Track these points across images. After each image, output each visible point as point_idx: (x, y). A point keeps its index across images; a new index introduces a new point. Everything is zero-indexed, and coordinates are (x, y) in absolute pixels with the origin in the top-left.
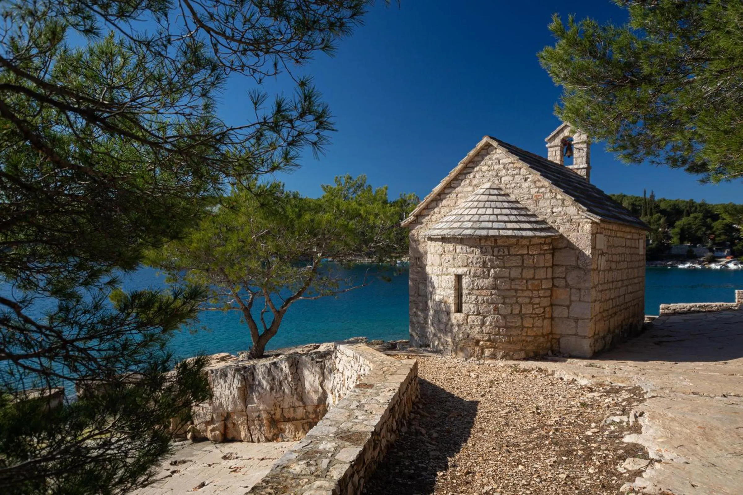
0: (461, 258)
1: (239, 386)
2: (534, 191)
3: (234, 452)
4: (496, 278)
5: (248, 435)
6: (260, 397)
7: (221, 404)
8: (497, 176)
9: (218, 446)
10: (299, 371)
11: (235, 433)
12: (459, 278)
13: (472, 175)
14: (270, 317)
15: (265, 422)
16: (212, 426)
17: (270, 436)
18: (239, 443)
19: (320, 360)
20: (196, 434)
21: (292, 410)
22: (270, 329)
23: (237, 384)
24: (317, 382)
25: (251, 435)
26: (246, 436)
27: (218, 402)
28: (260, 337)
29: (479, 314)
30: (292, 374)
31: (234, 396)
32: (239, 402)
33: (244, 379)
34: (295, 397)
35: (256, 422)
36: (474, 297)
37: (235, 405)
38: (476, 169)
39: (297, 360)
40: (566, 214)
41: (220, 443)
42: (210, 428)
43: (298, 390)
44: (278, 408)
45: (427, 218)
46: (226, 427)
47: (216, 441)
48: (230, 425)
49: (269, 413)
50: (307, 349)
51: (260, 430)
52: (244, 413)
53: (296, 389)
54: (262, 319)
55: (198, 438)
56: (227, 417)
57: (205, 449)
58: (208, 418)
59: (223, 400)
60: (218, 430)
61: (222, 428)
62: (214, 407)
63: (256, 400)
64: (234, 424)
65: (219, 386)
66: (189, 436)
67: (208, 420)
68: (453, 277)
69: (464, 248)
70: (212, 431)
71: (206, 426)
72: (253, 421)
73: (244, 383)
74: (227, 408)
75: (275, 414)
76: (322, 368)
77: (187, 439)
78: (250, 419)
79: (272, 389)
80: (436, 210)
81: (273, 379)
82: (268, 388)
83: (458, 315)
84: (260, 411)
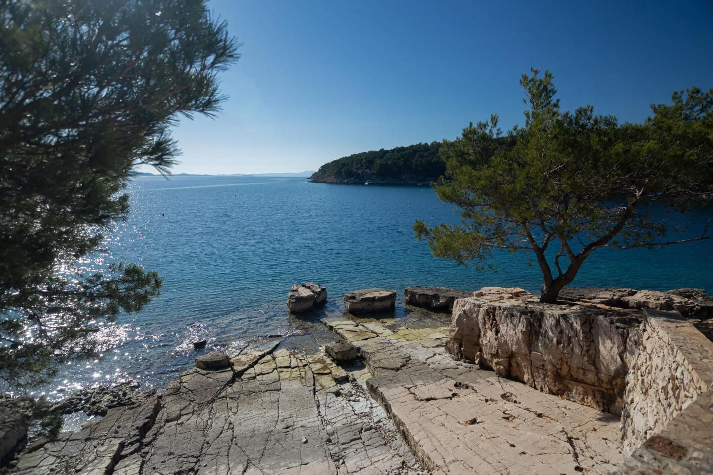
1: (524, 329)
3: (515, 393)
5: (531, 380)
6: (545, 346)
7: (506, 341)
9: (502, 380)
10: (593, 331)
11: (519, 373)
14: (566, 263)
15: (549, 373)
16: (497, 360)
17: (555, 389)
18: (522, 384)
19: (623, 326)
20: (484, 362)
21: (581, 371)
22: (565, 275)
23: (521, 327)
24: (615, 350)
25: (534, 381)
26: (529, 379)
27: (503, 339)
28: (553, 282)
30: (583, 332)
31: (518, 338)
32: (523, 345)
33: (529, 324)
34: (586, 359)
35: (541, 371)
37: (520, 347)
39: (591, 318)
41: (503, 377)
42: (495, 360)
43: (590, 352)
44: (565, 364)
46: (510, 365)
47: (500, 374)
48: (514, 365)
49: (554, 366)
50: (620, 294)
51: (544, 379)
52: (527, 357)
53: (588, 351)
54: (557, 263)
55: (485, 366)
56: (511, 356)
57: (488, 379)
58: (494, 351)
59: (508, 339)
60: (503, 365)
61: (506, 364)
62: (499, 342)
63: (540, 349)
64: (518, 364)
65: (505, 324)
66: (477, 362)
67: (494, 353)
70: (497, 364)
71: (492, 357)
72: (537, 368)
73: (529, 328)
74: (512, 347)
75: (561, 369)
76: (624, 337)
77: (475, 364)
78: (534, 365)
79: (559, 342)
81: (561, 332)
82: (555, 340)
84: (544, 361)
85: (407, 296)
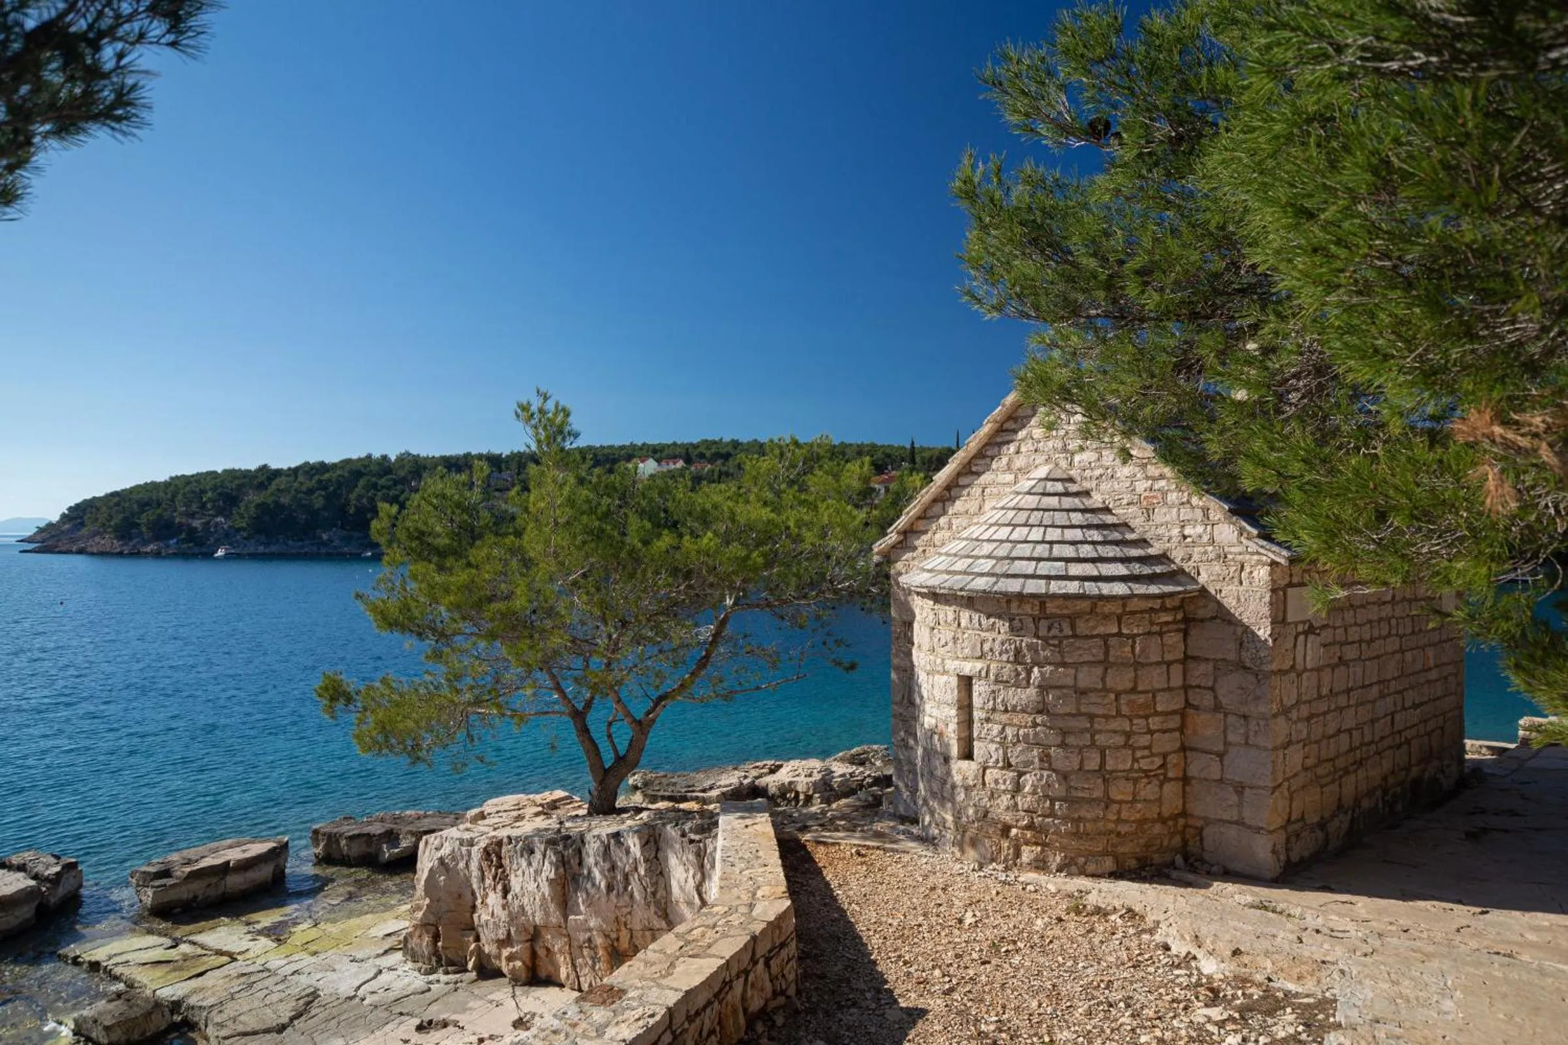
0: (970, 638)
1: (552, 876)
2: (1141, 486)
3: (539, 1012)
4: (1043, 688)
5: (573, 976)
6: (590, 903)
7: (522, 907)
8: (1065, 449)
9: (519, 991)
10: (660, 855)
11: (551, 968)
12: (966, 683)
13: (1012, 448)
14: (624, 735)
15: (601, 953)
16: (509, 949)
18: (557, 989)
19: (697, 837)
20: (485, 962)
21: (648, 934)
22: (625, 756)
23: (548, 871)
24: (691, 884)
25: (578, 977)
26: (568, 976)
27: (516, 902)
28: (606, 772)
29: (1008, 765)
30: (646, 860)
31: (543, 895)
32: (552, 907)
33: (562, 863)
34: (653, 909)
35: (586, 952)
36: (996, 728)
37: (547, 913)
38: (1021, 434)
39: (657, 832)
40: (1212, 541)
41: (524, 985)
42: (506, 952)
43: (658, 896)
44: (623, 928)
45: (925, 537)
46: (534, 955)
47: (516, 981)
48: (541, 952)
49: (607, 936)
51: (593, 967)
52: (562, 930)
53: (654, 894)
54: (610, 736)
55: (487, 972)
56: (534, 936)
57: (491, 997)
58: (502, 934)
59: (526, 901)
60: (520, 959)
61: (526, 956)
62: (510, 912)
63: (582, 908)
64: (548, 950)
65: (520, 872)
66: (470, 965)
67: (501, 937)
68: (954, 681)
69: (976, 617)
70: (510, 958)
71: (499, 948)
72: (581, 947)
73: (561, 870)
74: (534, 916)
75: (618, 939)
76: (700, 855)
77: (466, 971)
78: (575, 944)
79: (610, 888)
80: (943, 521)
81: (613, 868)
82: (603, 885)
83: (965, 764)
84: (590, 930)
85: (317, 845)
